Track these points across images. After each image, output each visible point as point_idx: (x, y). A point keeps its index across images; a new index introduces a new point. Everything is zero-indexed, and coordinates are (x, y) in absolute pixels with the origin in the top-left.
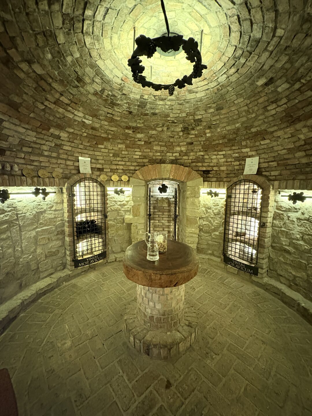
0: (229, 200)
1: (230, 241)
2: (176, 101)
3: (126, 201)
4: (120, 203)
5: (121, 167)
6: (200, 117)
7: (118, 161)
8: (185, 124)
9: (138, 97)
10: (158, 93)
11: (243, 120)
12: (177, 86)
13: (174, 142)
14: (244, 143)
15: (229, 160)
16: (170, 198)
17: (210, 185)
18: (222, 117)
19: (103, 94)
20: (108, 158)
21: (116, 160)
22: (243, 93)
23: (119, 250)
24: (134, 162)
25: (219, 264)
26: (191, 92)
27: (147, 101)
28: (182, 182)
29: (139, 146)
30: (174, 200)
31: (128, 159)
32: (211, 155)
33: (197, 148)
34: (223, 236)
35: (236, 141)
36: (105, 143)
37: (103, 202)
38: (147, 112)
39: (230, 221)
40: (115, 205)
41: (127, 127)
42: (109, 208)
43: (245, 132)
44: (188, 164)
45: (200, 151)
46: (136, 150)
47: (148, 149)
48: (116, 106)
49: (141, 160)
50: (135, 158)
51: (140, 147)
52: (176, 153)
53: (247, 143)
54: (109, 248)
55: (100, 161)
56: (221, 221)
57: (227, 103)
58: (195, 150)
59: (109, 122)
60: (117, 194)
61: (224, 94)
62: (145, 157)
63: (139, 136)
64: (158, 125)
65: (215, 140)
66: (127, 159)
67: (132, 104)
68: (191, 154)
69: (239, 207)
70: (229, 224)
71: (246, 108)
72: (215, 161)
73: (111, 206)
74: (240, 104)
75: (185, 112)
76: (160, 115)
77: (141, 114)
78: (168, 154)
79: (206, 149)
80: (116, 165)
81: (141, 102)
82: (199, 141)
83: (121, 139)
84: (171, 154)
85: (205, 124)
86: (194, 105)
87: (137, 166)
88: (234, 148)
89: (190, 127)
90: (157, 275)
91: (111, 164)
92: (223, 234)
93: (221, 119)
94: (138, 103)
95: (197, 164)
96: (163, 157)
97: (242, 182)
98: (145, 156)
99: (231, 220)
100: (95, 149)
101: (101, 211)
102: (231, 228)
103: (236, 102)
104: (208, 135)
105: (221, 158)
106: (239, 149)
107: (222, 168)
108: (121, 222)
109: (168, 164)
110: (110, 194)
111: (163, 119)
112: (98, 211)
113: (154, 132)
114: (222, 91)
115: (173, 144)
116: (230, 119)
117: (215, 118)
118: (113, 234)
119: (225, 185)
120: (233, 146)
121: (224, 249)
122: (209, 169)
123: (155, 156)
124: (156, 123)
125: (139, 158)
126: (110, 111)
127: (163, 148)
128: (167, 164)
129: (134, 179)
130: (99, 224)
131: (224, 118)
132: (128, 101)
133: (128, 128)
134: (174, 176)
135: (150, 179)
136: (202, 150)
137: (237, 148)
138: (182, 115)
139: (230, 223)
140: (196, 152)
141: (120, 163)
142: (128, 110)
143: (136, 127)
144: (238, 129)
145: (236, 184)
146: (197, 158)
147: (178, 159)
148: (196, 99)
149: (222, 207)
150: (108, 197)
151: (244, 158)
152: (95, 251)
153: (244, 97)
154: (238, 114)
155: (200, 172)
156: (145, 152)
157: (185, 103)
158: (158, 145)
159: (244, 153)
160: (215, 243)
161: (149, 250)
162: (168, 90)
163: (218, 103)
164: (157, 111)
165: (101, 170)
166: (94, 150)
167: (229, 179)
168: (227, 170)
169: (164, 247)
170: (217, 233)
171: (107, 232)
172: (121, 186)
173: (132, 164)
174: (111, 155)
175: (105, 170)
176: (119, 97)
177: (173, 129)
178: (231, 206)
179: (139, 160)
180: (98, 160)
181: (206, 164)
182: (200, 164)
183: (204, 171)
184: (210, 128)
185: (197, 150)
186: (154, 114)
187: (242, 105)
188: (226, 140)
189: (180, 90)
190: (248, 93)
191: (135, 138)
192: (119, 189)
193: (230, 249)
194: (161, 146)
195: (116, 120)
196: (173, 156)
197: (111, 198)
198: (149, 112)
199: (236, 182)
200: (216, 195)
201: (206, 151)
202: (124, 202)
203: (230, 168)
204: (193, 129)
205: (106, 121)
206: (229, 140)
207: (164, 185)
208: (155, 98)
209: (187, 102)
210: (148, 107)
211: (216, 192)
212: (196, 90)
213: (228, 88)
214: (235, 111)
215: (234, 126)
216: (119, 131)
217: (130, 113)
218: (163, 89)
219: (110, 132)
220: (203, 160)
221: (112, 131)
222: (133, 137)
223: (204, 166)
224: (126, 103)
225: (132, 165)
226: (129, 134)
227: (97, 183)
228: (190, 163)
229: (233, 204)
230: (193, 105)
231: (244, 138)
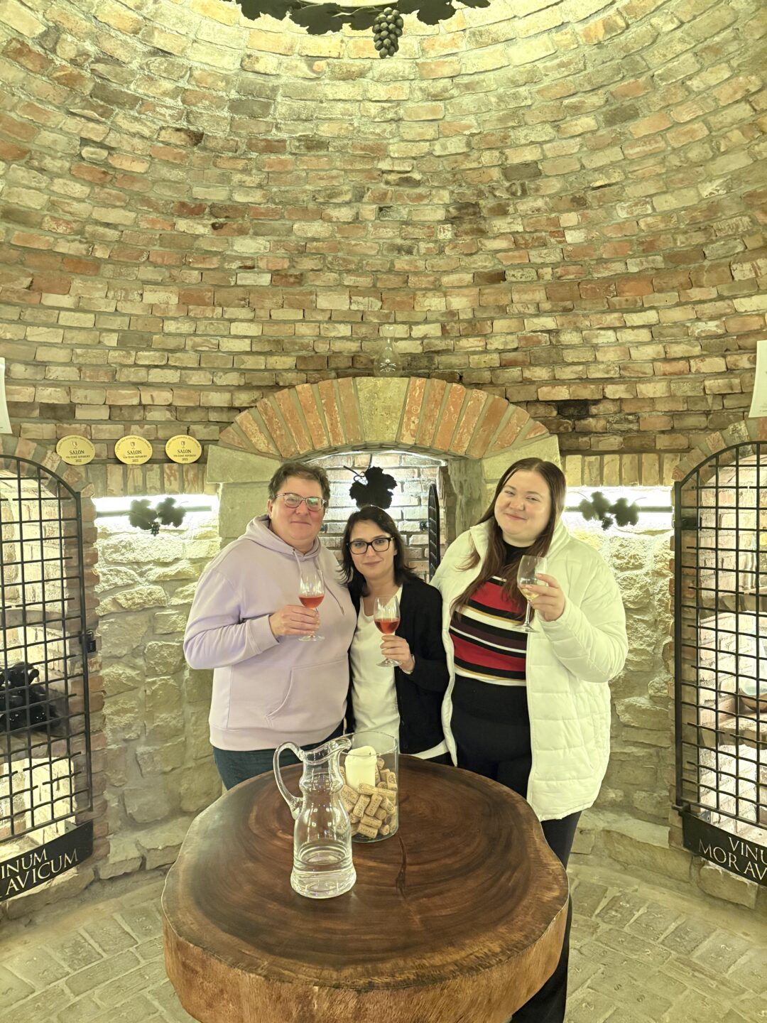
0: (688, 539)
1: (709, 740)
2: (416, 84)
3: (193, 561)
4: (160, 571)
5: (164, 397)
6: (529, 155)
7: (149, 367)
8: (464, 190)
9: (229, 64)
10: (328, 43)
11: (733, 167)
12: (415, 13)
13: (416, 273)
14: (743, 272)
15: (677, 350)
16: (409, 534)
17: (595, 472)
18: (633, 152)
19: (54, 51)
20: (93, 356)
21: (136, 365)
22: (726, 42)
23: (164, 809)
24: (226, 371)
25: (660, 859)
26: (485, 39)
27: (273, 82)
28: (463, 459)
29: (248, 298)
30: (425, 539)
31: (192, 355)
32: (590, 328)
33: (526, 297)
34: (672, 716)
35: (707, 263)
36: (77, 283)
37: (74, 573)
38: (275, 134)
39: (702, 643)
40: (136, 583)
41: (183, 205)
42: (106, 602)
43: (746, 219)
44: (487, 375)
45: (539, 313)
46: (232, 312)
47: (291, 306)
48: (121, 105)
49: (260, 362)
50: (230, 353)
51: (253, 298)
52: (426, 321)
53: (756, 269)
54: (105, 803)
55: (56, 373)
56: (657, 643)
57: (655, 88)
58: (517, 308)
59: (91, 184)
60: (145, 527)
61: (637, 47)
62: (278, 347)
63: (246, 246)
64: (332, 194)
65: (607, 261)
66: (189, 359)
67: (204, 97)
68: (500, 325)
69: (737, 571)
70: (697, 658)
71: (744, 111)
72: (610, 356)
73: (117, 588)
74: (715, 93)
75: (458, 133)
76: (341, 150)
77: (251, 146)
78: (389, 330)
79: (568, 304)
80: (137, 385)
81: (243, 89)
82: (531, 264)
83: (155, 265)
84: (401, 330)
85: (554, 186)
86: (501, 99)
87: (239, 388)
88: (695, 294)
89: (487, 203)
90: (340, 994)
91: (114, 383)
92: (671, 707)
93: (632, 162)
94: (234, 95)
95: (527, 374)
96: (367, 346)
97: (744, 455)
98: (278, 342)
99: (707, 637)
100: (28, 315)
101: (64, 619)
102: (705, 675)
103: (695, 84)
104: (572, 237)
105: (641, 344)
106: (721, 298)
107: (647, 390)
108: (166, 664)
109: (392, 375)
110: (111, 529)
111: (358, 166)
112: (45, 621)
113: (316, 228)
114: (630, 34)
115: (412, 279)
116: (675, 161)
117: (601, 159)
118: (128, 727)
119: (666, 466)
120: (691, 285)
121: (680, 781)
122: (586, 393)
123: (330, 340)
124: (323, 183)
125: (251, 353)
126: (95, 131)
127: (361, 303)
128: (384, 375)
129: (226, 454)
130: (52, 685)
131: (646, 156)
132: (182, 84)
133: (193, 210)
134: (421, 430)
135: (309, 448)
136: (546, 306)
137: (714, 295)
138: (444, 147)
139: (703, 653)
140: (521, 317)
141: (156, 376)
142: (183, 124)
143: (225, 209)
144: (713, 209)
145: (716, 462)
146: (528, 342)
147: (438, 352)
148: (510, 72)
149: (659, 574)
150: (99, 544)
151: (748, 342)
152: (34, 828)
153: (734, 63)
154: (709, 139)
155: (541, 410)
156: (278, 322)
157: (455, 92)
158: (339, 286)
159: (746, 314)
160: (634, 750)
161: (303, 839)
162: (369, 32)
163: (612, 88)
164: (325, 131)
165: (60, 414)
166: (20, 321)
167: (682, 441)
168: (672, 397)
169: (382, 814)
170: (642, 701)
171: (95, 723)
172: (163, 490)
173: (219, 382)
174: (112, 340)
175: (80, 414)
176: (134, 65)
177: (404, 213)
178: (698, 568)
179: (250, 362)
180: (44, 364)
181: (567, 373)
182: (541, 373)
183: (562, 406)
184: (579, 203)
185: (525, 304)
186: (314, 144)
187: (725, 95)
188: (659, 258)
189: (430, 29)
190: (750, 42)
191: (224, 257)
192: (155, 501)
193: (708, 778)
194: (354, 291)
195: (130, 176)
196: (410, 338)
197: (116, 549)
198: (284, 136)
199: (716, 456)
200: (625, 514)
201: (566, 310)
202: (183, 565)
203: (685, 389)
204: (501, 211)
205: (75, 178)
206: (675, 259)
207: (379, 470)
208: (310, 67)
209: (468, 87)
210: (282, 109)
211: (622, 502)
212: (504, 30)
213: (654, 21)
214: (696, 126)
215: (692, 193)
216: (143, 225)
217: (197, 138)
218: (346, 26)
219: (101, 230)
220: (554, 355)
221: (107, 225)
222: (215, 254)
223: (562, 382)
224: (174, 94)
225: (215, 387)
226: (197, 237)
227: (39, 478)
228: (492, 369)
229: (708, 559)
230: (493, 100)
231: (740, 248)
